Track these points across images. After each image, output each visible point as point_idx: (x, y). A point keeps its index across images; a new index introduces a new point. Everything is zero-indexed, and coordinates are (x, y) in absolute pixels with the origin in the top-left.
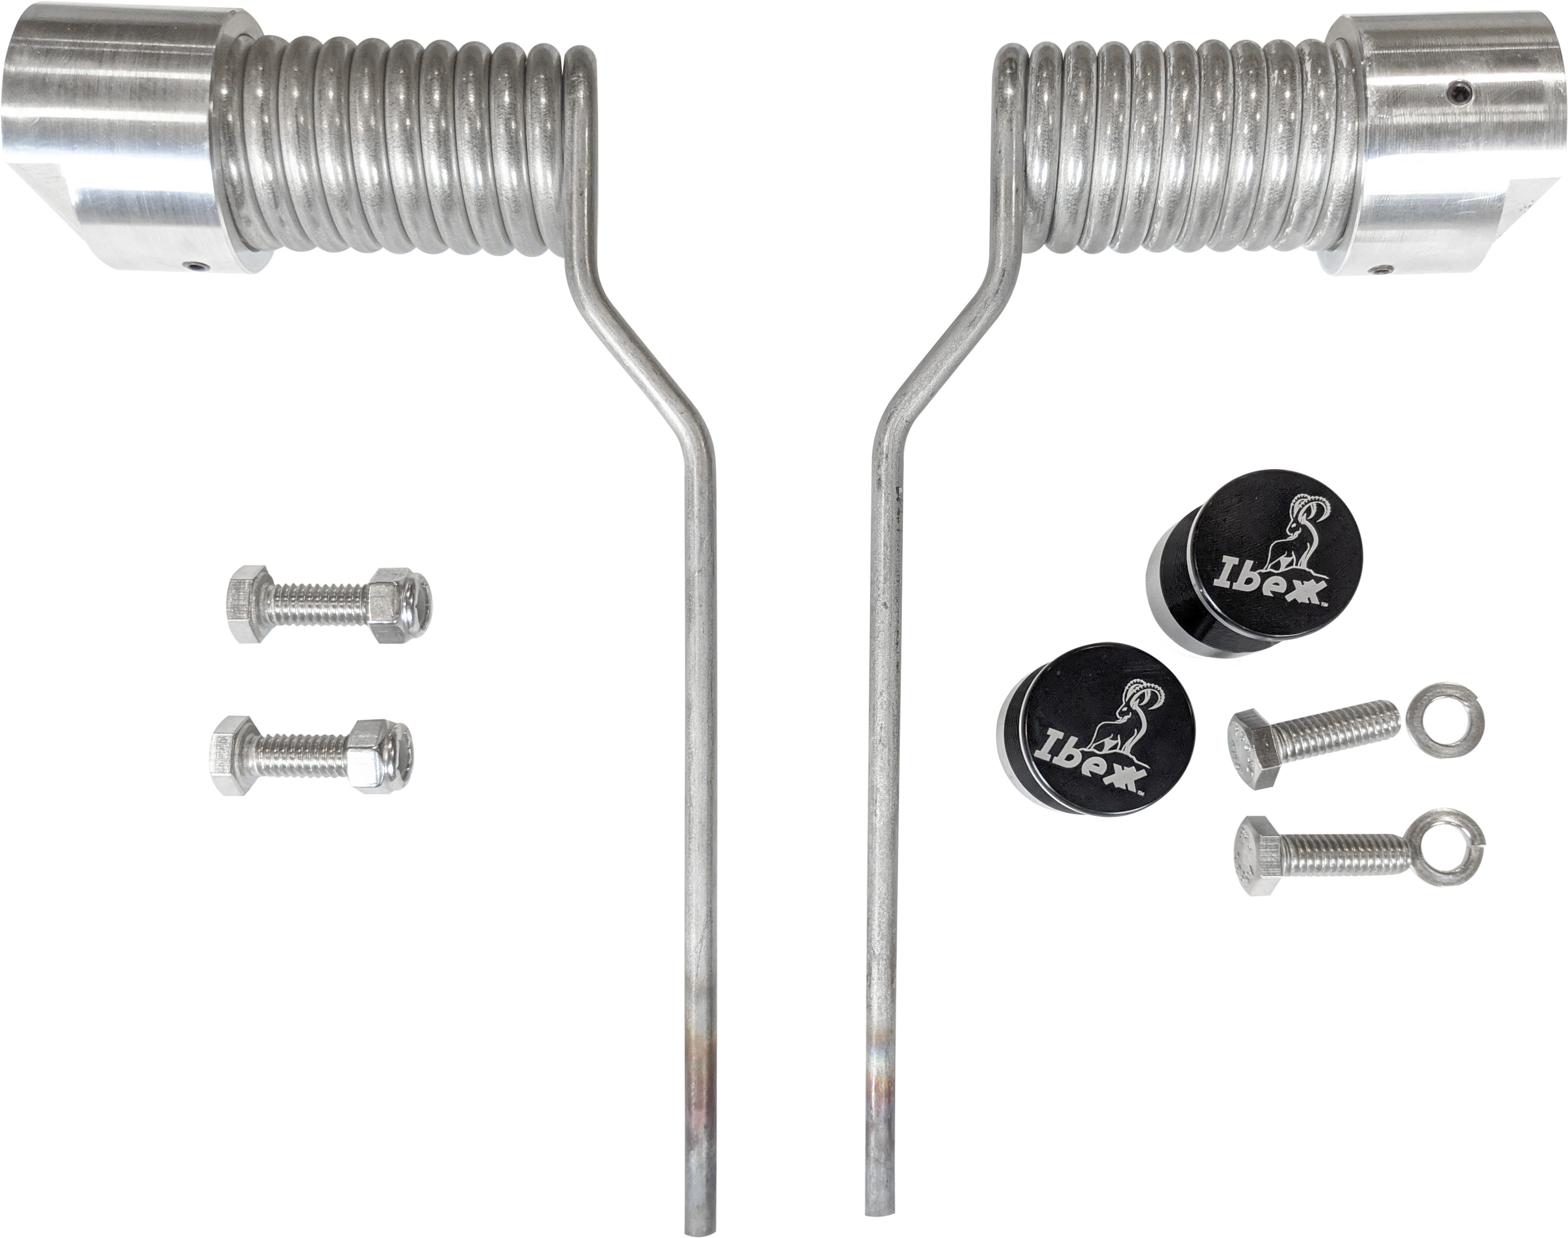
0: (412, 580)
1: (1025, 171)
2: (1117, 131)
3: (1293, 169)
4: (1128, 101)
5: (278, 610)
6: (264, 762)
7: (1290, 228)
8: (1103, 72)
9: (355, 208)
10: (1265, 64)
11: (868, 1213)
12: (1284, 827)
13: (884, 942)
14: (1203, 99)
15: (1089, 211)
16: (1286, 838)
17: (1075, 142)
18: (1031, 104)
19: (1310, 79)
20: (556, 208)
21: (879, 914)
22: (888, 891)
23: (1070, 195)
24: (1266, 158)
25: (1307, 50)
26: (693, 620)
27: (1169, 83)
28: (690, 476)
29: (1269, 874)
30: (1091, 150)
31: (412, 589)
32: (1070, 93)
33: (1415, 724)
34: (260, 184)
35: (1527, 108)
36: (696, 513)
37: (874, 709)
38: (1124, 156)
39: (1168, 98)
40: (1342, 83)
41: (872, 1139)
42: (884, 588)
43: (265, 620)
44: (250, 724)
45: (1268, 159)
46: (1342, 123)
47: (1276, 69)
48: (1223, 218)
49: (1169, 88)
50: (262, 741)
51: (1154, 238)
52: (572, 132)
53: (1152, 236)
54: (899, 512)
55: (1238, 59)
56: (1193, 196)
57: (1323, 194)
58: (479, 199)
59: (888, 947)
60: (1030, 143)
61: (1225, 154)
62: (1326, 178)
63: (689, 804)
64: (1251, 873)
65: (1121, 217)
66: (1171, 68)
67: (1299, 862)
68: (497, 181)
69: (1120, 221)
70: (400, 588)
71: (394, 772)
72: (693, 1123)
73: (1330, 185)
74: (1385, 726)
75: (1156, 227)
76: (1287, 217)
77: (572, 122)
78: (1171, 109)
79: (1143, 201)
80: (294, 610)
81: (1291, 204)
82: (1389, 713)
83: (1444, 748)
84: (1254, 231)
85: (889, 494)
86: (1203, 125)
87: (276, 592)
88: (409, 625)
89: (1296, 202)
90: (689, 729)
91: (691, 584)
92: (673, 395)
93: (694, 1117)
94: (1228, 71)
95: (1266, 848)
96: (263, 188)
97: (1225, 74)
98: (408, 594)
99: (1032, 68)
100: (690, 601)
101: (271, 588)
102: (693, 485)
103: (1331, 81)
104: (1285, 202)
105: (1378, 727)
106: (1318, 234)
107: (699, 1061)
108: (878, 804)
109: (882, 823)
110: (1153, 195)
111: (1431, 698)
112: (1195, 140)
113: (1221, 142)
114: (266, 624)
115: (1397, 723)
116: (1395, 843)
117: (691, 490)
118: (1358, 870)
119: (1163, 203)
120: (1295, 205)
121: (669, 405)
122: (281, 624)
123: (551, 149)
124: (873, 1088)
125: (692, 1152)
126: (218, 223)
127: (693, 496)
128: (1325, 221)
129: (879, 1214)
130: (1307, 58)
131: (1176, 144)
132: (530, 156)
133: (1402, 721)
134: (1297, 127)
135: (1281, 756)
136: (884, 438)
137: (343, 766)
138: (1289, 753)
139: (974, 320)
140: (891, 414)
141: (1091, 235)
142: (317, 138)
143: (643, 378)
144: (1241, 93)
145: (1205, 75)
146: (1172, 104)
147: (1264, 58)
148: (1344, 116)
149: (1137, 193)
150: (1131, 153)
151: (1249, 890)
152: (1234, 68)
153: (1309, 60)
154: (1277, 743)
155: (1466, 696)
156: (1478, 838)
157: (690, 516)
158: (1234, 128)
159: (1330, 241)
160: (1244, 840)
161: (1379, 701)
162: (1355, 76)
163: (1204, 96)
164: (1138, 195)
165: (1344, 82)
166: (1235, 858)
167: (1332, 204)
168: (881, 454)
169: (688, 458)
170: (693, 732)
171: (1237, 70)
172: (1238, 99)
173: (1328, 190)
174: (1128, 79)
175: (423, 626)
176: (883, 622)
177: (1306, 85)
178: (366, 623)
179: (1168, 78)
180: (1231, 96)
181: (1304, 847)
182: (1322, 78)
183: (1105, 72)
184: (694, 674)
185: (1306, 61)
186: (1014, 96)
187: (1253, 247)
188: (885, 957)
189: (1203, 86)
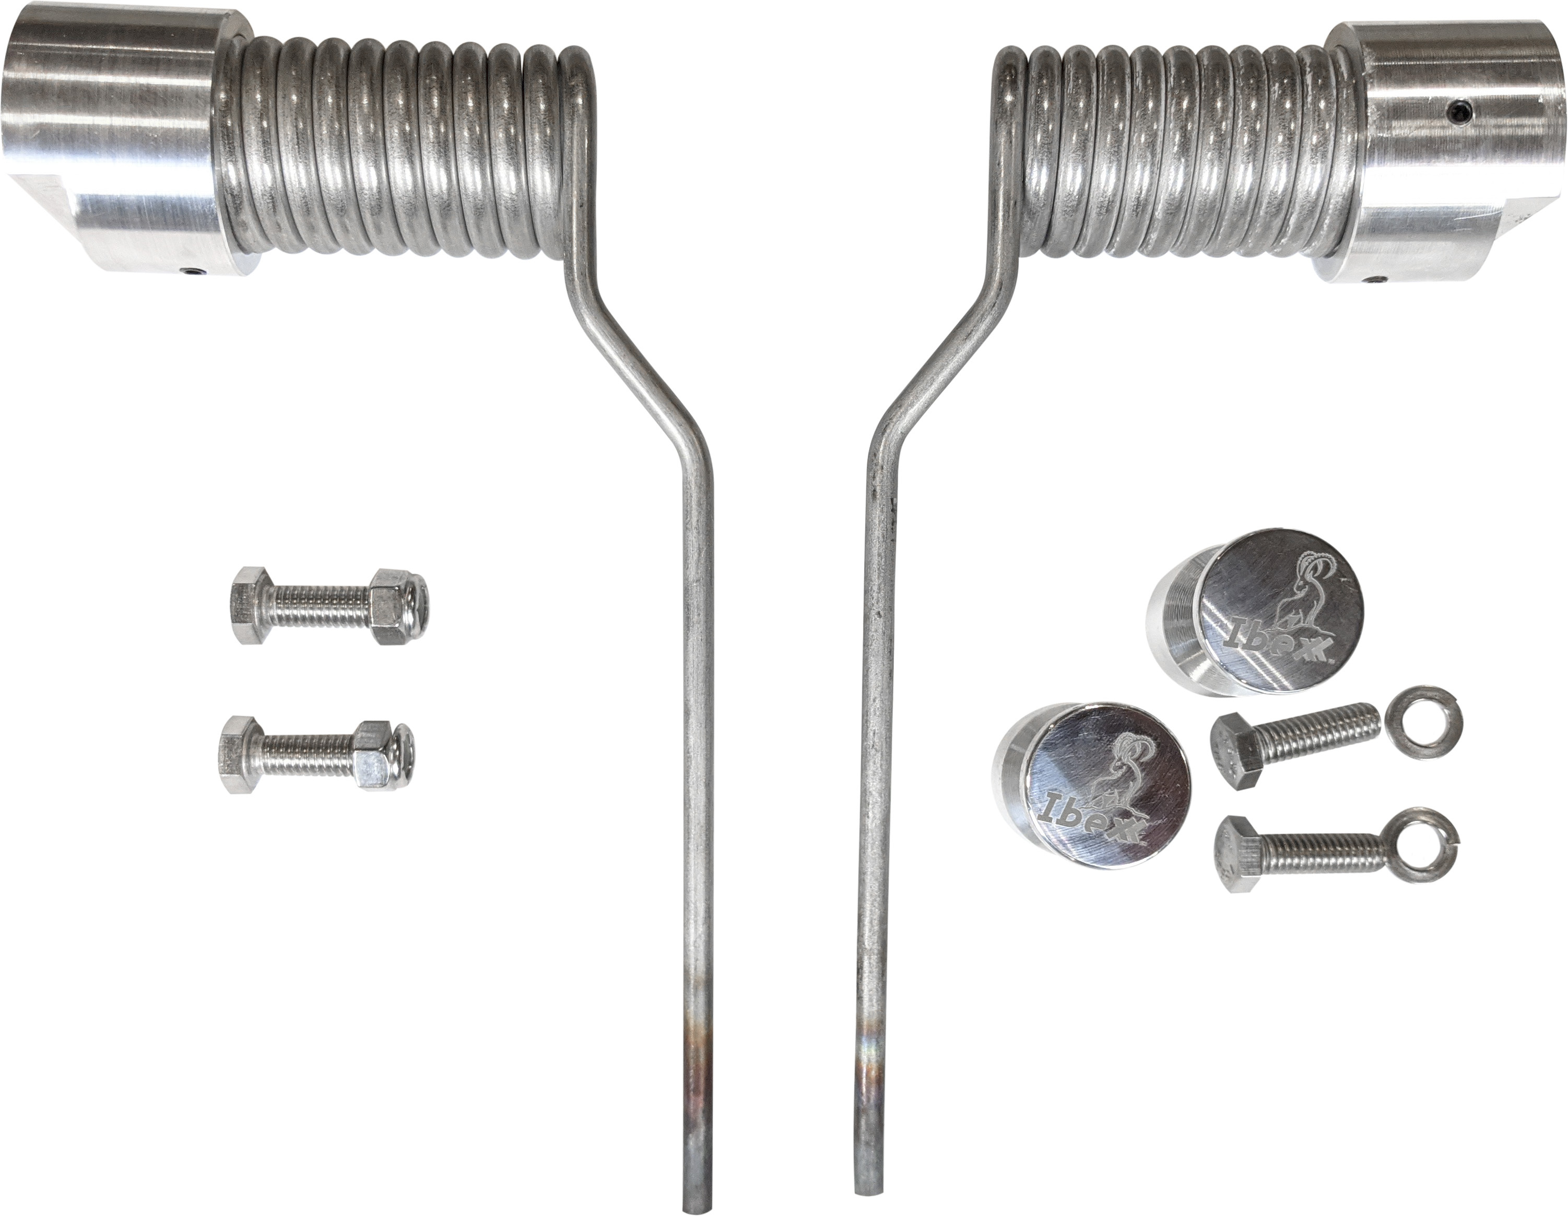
0: (413, 584)
1: (1024, 181)
2: (1116, 145)
3: (1292, 184)
4: (1128, 113)
5: (279, 612)
6: (271, 761)
7: (1286, 239)
8: (1103, 82)
9: (353, 214)
10: (1265, 76)
11: (858, 1192)
12: (1263, 827)
13: (876, 937)
14: (1203, 112)
15: (1086, 222)
16: (1266, 838)
17: (1074, 155)
18: (1031, 114)
19: (1310, 93)
20: (555, 217)
21: (871, 911)
22: (880, 889)
23: (1067, 207)
24: (1264, 171)
25: (1308, 61)
26: (691, 628)
27: (1169, 96)
28: (689, 487)
29: (1249, 874)
30: (1090, 162)
31: (413, 592)
32: (1070, 104)
33: (1395, 726)
34: (260, 193)
35: (1526, 121)
36: (694, 524)
37: (867, 715)
38: (1123, 168)
39: (1168, 110)
40: (1342, 97)
41: (863, 1122)
42: (878, 597)
43: (268, 623)
44: (254, 724)
45: (1266, 173)
46: (1341, 138)
47: (1276, 81)
48: (1219, 230)
49: (1169, 101)
50: (267, 741)
51: (1149, 246)
52: (572, 143)
53: (1148, 245)
54: (894, 522)
55: (1239, 70)
56: (1190, 208)
57: (1319, 208)
58: (477, 209)
59: (880, 942)
60: (1029, 156)
61: (1224, 168)
62: (1323, 193)
63: (688, 806)
64: (1231, 872)
65: (1118, 227)
66: (1172, 80)
67: (1278, 861)
68: (497, 191)
69: (1117, 230)
70: (401, 593)
71: (399, 773)
72: (692, 1107)
73: (1327, 199)
74: (1365, 728)
75: (1152, 237)
76: (1284, 229)
77: (572, 133)
78: (1170, 122)
79: (1140, 213)
80: (295, 612)
81: (1288, 217)
82: (1369, 716)
83: (1423, 749)
84: (1250, 241)
85: (884, 505)
86: (1203, 137)
87: (277, 595)
88: (409, 628)
89: (1293, 216)
90: (687, 734)
91: (690, 593)
92: (673, 407)
93: (692, 1102)
94: (1229, 84)
95: (1247, 849)
96: (263, 198)
97: (1225, 87)
98: (410, 597)
99: (1032, 78)
100: (688, 609)
101: (272, 590)
102: (691, 496)
103: (1332, 95)
104: (1282, 215)
105: (1358, 730)
106: (1313, 244)
107: (697, 1050)
108: (870, 806)
109: (874, 825)
110: (1150, 208)
111: (1411, 700)
112: (1194, 154)
113: (1220, 157)
114: (267, 625)
115: (1377, 725)
116: (1372, 842)
117: (689, 501)
118: (1335, 868)
119: (1160, 215)
120: (1292, 218)
121: (668, 417)
122: (281, 625)
123: (551, 160)
124: (864, 1075)
125: (690, 1135)
126: (217, 229)
127: (691, 507)
128: (1322, 232)
129: (868, 1193)
130: (1308, 69)
131: (1175, 158)
132: (529, 166)
133: (1382, 724)
134: (1296, 142)
135: (1264, 758)
136: (879, 449)
137: (348, 766)
138: (1271, 755)
139: (971, 333)
140: (886, 426)
141: (1086, 243)
142: (317, 148)
143: (643, 391)
144: (1241, 107)
145: (1205, 86)
146: (1172, 117)
147: (1264, 69)
148: (1344, 131)
149: (1134, 205)
150: (1129, 166)
151: (1230, 888)
152: (1235, 80)
153: (1309, 72)
154: (1260, 747)
155: (1445, 699)
156: (1452, 835)
157: (688, 526)
158: (1234, 142)
159: (1326, 251)
160: (1225, 840)
161: (1360, 703)
162: (1356, 90)
163: (1204, 109)
164: (1135, 207)
165: (1345, 96)
166: (1216, 856)
167: (1328, 217)
168: (876, 465)
169: (686, 470)
170: (691, 737)
171: (1237, 82)
172: (1238, 113)
173: (1325, 204)
174: (1128, 90)
175: (422, 627)
176: (876, 631)
177: (1307, 99)
178: (367, 626)
179: (1169, 90)
180: (1231, 110)
181: (1283, 846)
182: (1322, 88)
183: (1105, 83)
184: (693, 681)
185: (1307, 73)
186: (1013, 104)
187: (1248, 254)
188: (876, 951)
189: (1203, 98)
